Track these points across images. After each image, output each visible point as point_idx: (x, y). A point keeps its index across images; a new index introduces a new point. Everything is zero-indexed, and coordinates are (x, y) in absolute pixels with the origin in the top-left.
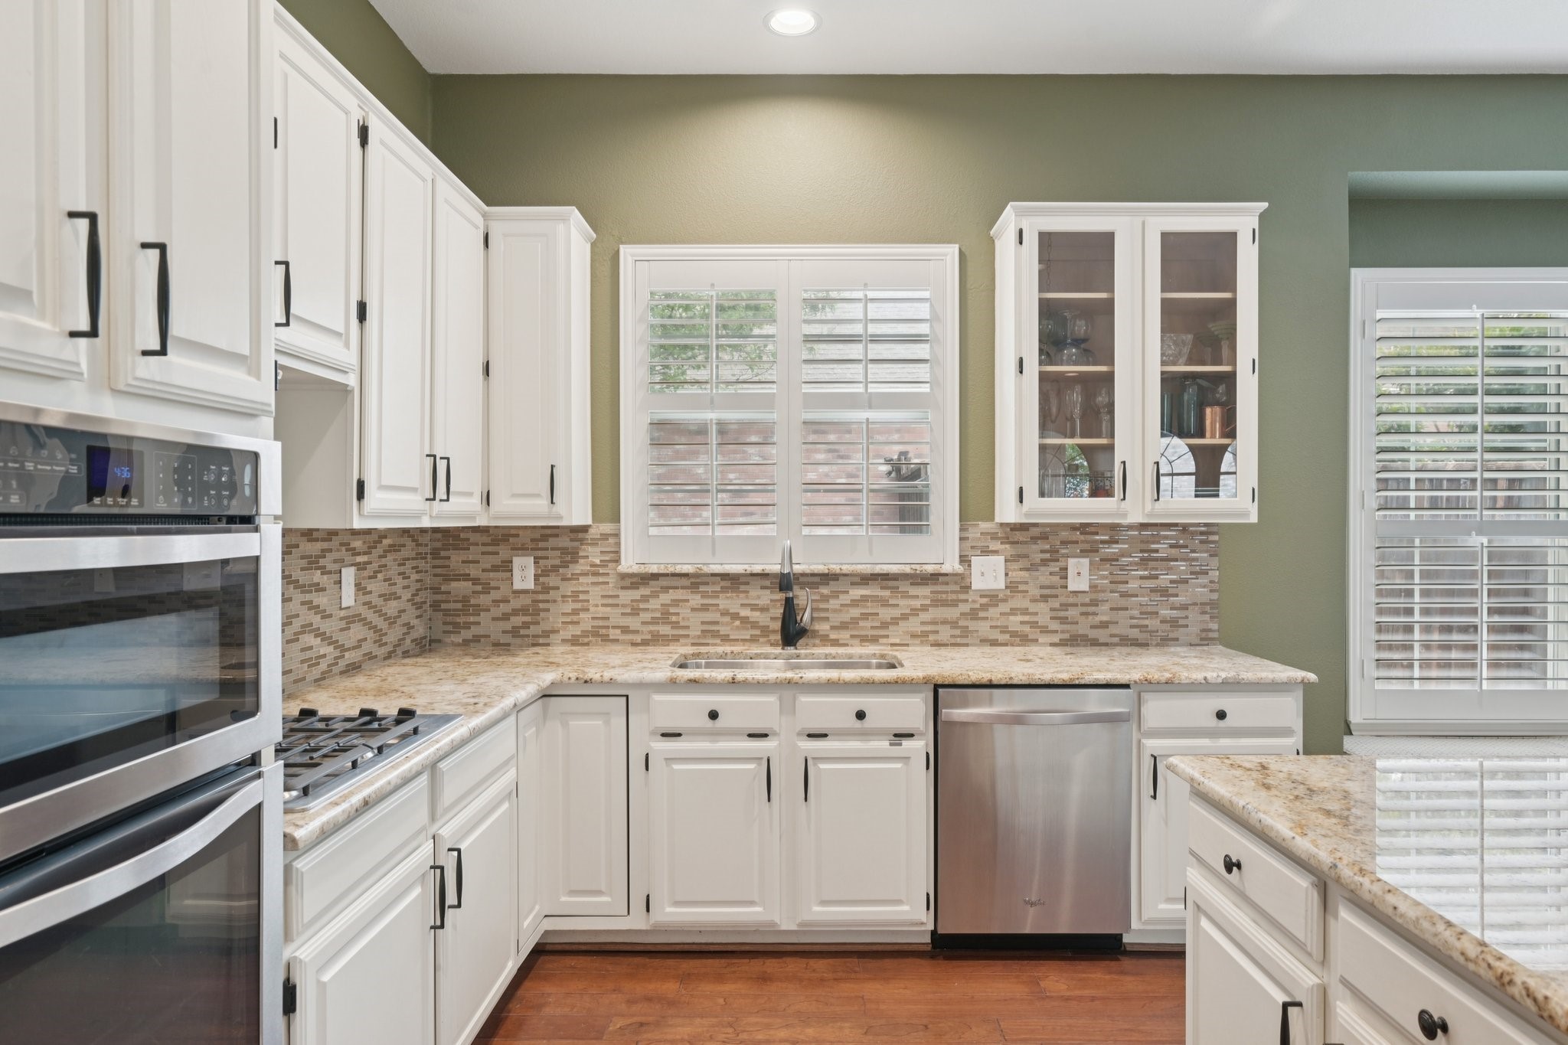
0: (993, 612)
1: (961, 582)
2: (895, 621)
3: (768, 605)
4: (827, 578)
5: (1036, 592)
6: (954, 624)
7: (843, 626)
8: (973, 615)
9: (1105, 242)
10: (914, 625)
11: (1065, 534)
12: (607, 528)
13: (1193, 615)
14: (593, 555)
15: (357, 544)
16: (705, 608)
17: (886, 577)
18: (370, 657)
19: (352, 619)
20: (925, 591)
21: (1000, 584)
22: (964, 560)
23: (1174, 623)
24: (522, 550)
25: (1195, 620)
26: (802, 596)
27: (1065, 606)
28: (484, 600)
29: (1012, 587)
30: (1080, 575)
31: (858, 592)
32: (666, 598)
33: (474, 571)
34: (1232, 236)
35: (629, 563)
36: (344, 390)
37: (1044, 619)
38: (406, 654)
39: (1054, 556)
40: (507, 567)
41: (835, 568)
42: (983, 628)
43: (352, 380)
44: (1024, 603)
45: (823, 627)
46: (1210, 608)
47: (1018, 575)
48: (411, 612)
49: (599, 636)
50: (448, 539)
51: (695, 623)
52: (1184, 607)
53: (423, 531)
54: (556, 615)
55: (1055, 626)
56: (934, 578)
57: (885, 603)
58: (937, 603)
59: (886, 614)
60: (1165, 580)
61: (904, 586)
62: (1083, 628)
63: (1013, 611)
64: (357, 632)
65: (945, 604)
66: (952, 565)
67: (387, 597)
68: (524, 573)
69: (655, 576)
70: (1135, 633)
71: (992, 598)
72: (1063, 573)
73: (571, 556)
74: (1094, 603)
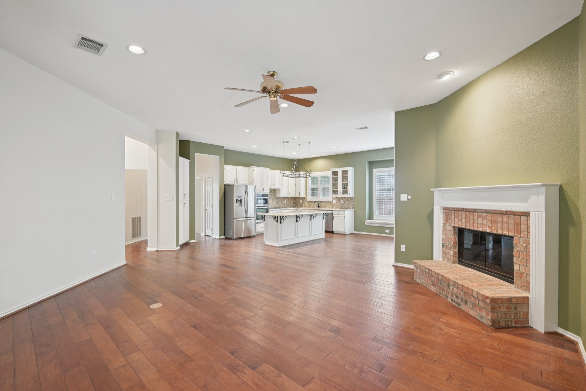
0: (335, 205)
1: (332, 202)
2: (327, 206)
3: (316, 204)
4: (322, 202)
5: (338, 203)
6: (332, 206)
7: (323, 206)
8: (333, 205)
9: (337, 172)
10: (329, 206)
11: (341, 198)
12: (306, 197)
13: (352, 206)
14: (306, 200)
15: (286, 198)
16: (313, 204)
17: (326, 202)
18: (288, 207)
19: (285, 204)
20: (329, 203)
21: (335, 203)
22: (332, 200)
23: (350, 207)
24: (301, 199)
25: (352, 207)
26: (320, 204)
27: (340, 205)
28: (298, 203)
29: (336, 203)
30: (342, 202)
31: (324, 203)
32: (310, 203)
33: (298, 201)
34: (347, 170)
35: (308, 200)
36: (280, 189)
37: (339, 206)
38: (292, 207)
39: (340, 200)
40: (300, 201)
41: (323, 201)
42: (334, 207)
43: (280, 188)
44: (337, 204)
45: (322, 206)
46: (353, 205)
47: (337, 202)
48: (293, 204)
49: (306, 207)
50: (296, 198)
51: (312, 205)
52: (351, 205)
53: (294, 197)
54: (303, 205)
55: (340, 207)
56: (330, 202)
57: (326, 204)
58: (330, 204)
59: (326, 205)
60: (349, 202)
61: (328, 203)
62: (342, 207)
63: (336, 205)
64: (286, 205)
65: (331, 204)
66: (331, 201)
67: (290, 203)
68: (301, 201)
69: (310, 201)
70: (346, 208)
71: (335, 204)
72: (340, 202)
73: (304, 200)
74: (343, 204)
